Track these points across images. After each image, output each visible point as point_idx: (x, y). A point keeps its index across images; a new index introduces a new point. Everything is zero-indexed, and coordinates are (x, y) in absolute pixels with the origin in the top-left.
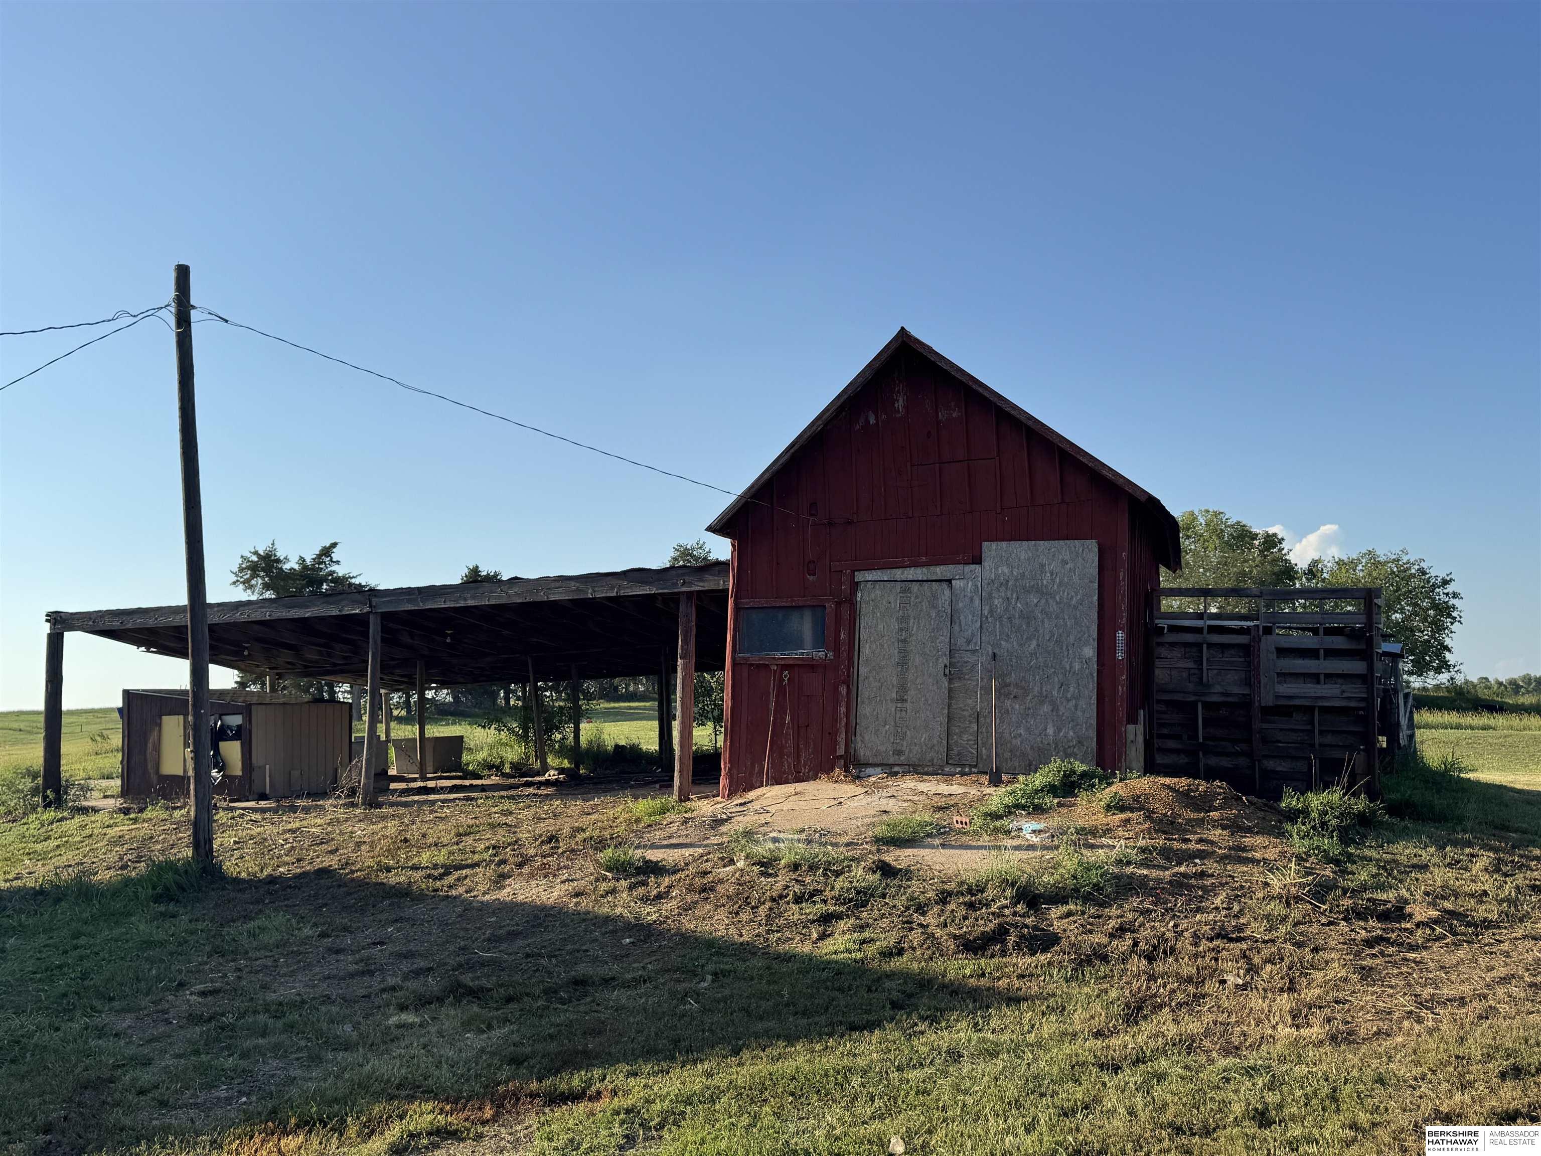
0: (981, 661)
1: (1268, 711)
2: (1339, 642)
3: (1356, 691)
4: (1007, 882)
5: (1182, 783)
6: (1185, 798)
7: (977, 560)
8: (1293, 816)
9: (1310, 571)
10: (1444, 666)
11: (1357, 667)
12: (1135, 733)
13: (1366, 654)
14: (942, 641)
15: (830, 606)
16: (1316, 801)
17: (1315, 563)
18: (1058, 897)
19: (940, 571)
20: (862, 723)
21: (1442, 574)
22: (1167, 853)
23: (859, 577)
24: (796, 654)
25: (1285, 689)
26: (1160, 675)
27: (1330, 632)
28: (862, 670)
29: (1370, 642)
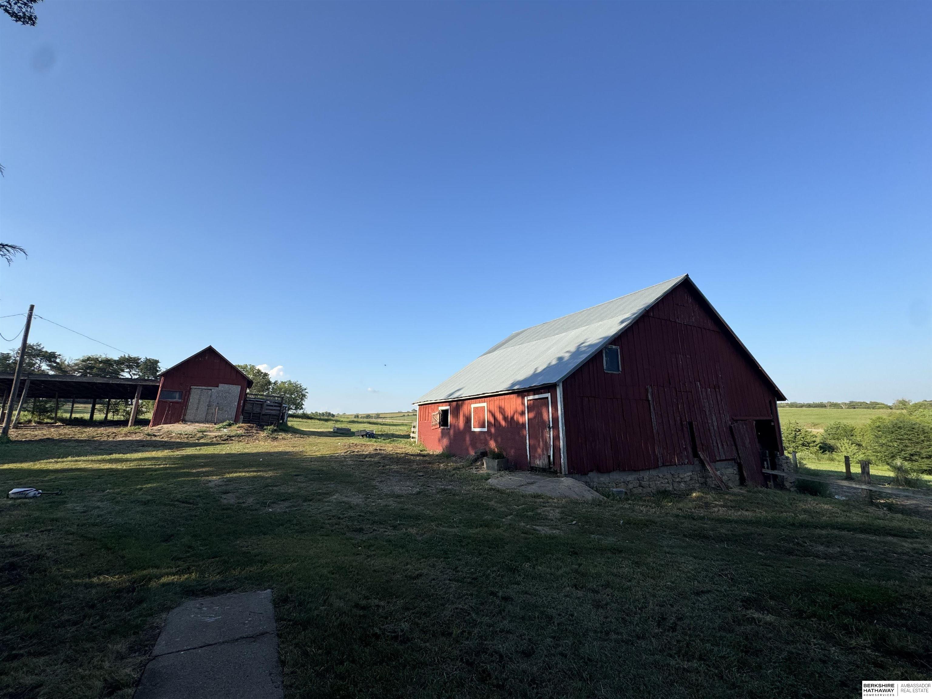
0: (215, 404)
1: (263, 415)
2: (277, 404)
3: (278, 412)
4: (226, 435)
5: (249, 424)
6: (249, 426)
7: (218, 387)
8: (265, 429)
9: (274, 383)
10: (302, 408)
11: (278, 408)
12: (242, 417)
13: (280, 407)
14: (208, 400)
15: (184, 392)
16: (269, 427)
17: (276, 381)
18: (233, 436)
19: (210, 388)
20: (187, 414)
21: (305, 387)
22: (247, 433)
23: (192, 387)
24: (174, 400)
25: (266, 411)
26: (246, 408)
27: (276, 403)
28: (189, 404)
29: (281, 405)
